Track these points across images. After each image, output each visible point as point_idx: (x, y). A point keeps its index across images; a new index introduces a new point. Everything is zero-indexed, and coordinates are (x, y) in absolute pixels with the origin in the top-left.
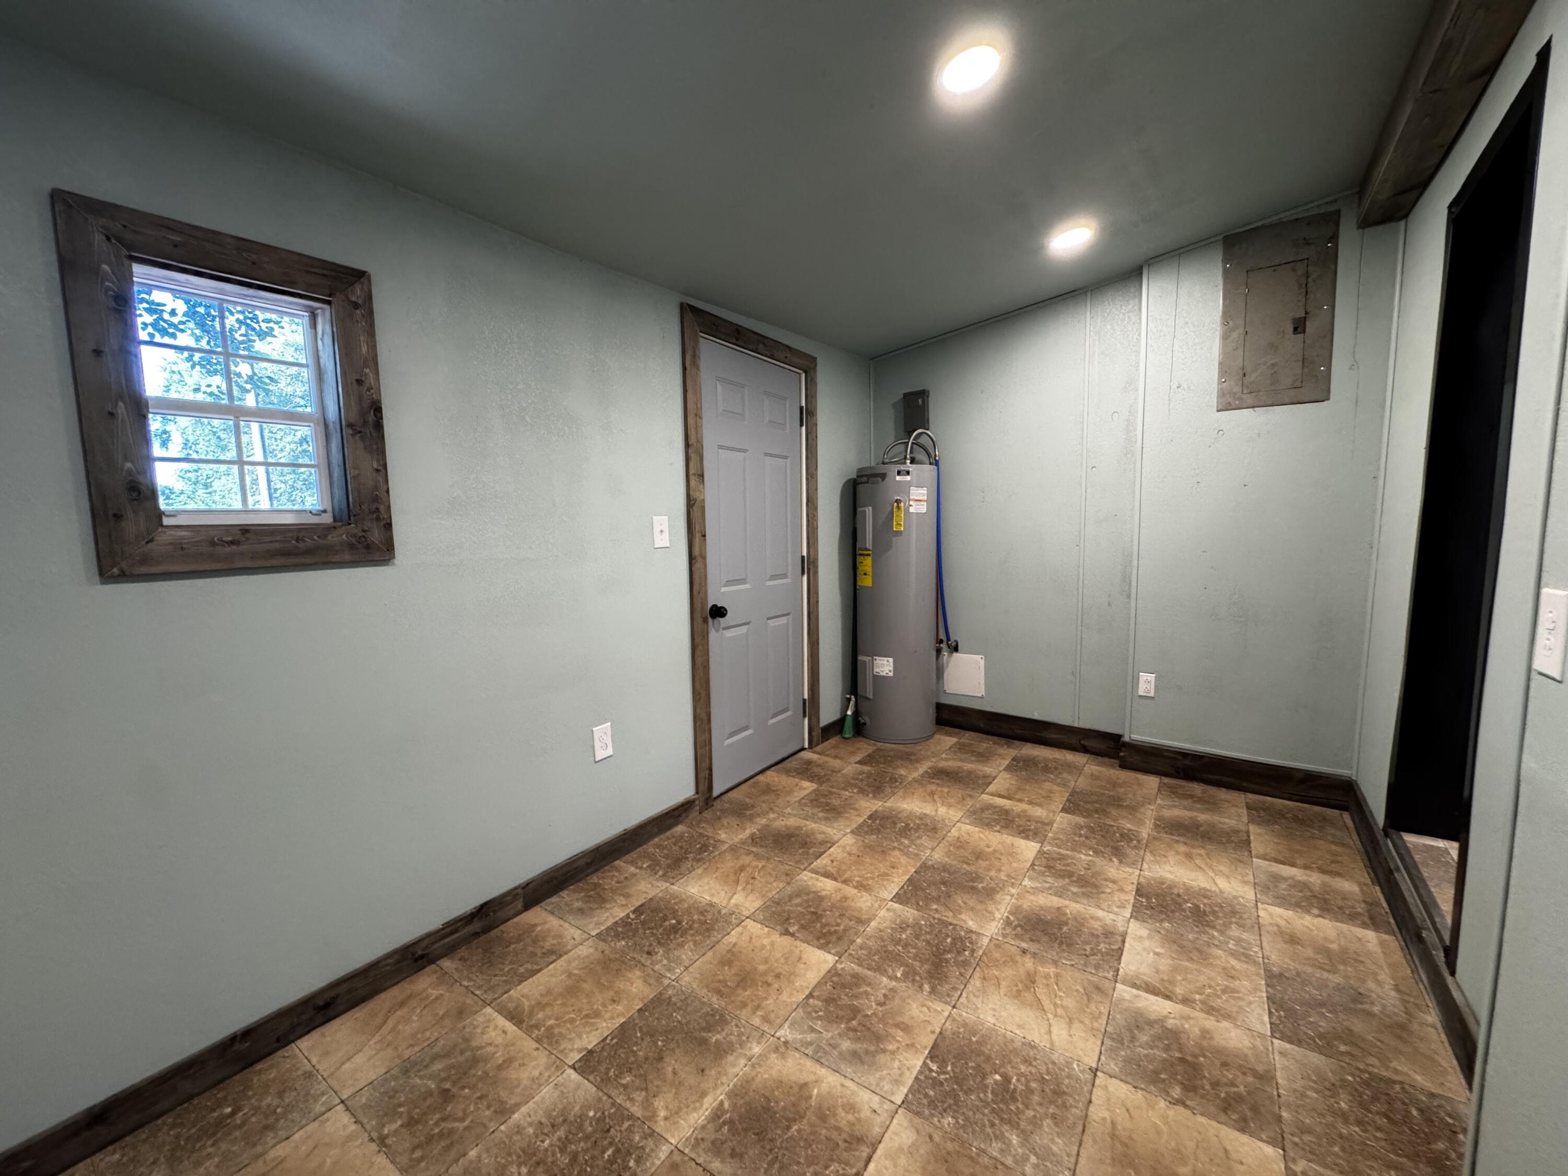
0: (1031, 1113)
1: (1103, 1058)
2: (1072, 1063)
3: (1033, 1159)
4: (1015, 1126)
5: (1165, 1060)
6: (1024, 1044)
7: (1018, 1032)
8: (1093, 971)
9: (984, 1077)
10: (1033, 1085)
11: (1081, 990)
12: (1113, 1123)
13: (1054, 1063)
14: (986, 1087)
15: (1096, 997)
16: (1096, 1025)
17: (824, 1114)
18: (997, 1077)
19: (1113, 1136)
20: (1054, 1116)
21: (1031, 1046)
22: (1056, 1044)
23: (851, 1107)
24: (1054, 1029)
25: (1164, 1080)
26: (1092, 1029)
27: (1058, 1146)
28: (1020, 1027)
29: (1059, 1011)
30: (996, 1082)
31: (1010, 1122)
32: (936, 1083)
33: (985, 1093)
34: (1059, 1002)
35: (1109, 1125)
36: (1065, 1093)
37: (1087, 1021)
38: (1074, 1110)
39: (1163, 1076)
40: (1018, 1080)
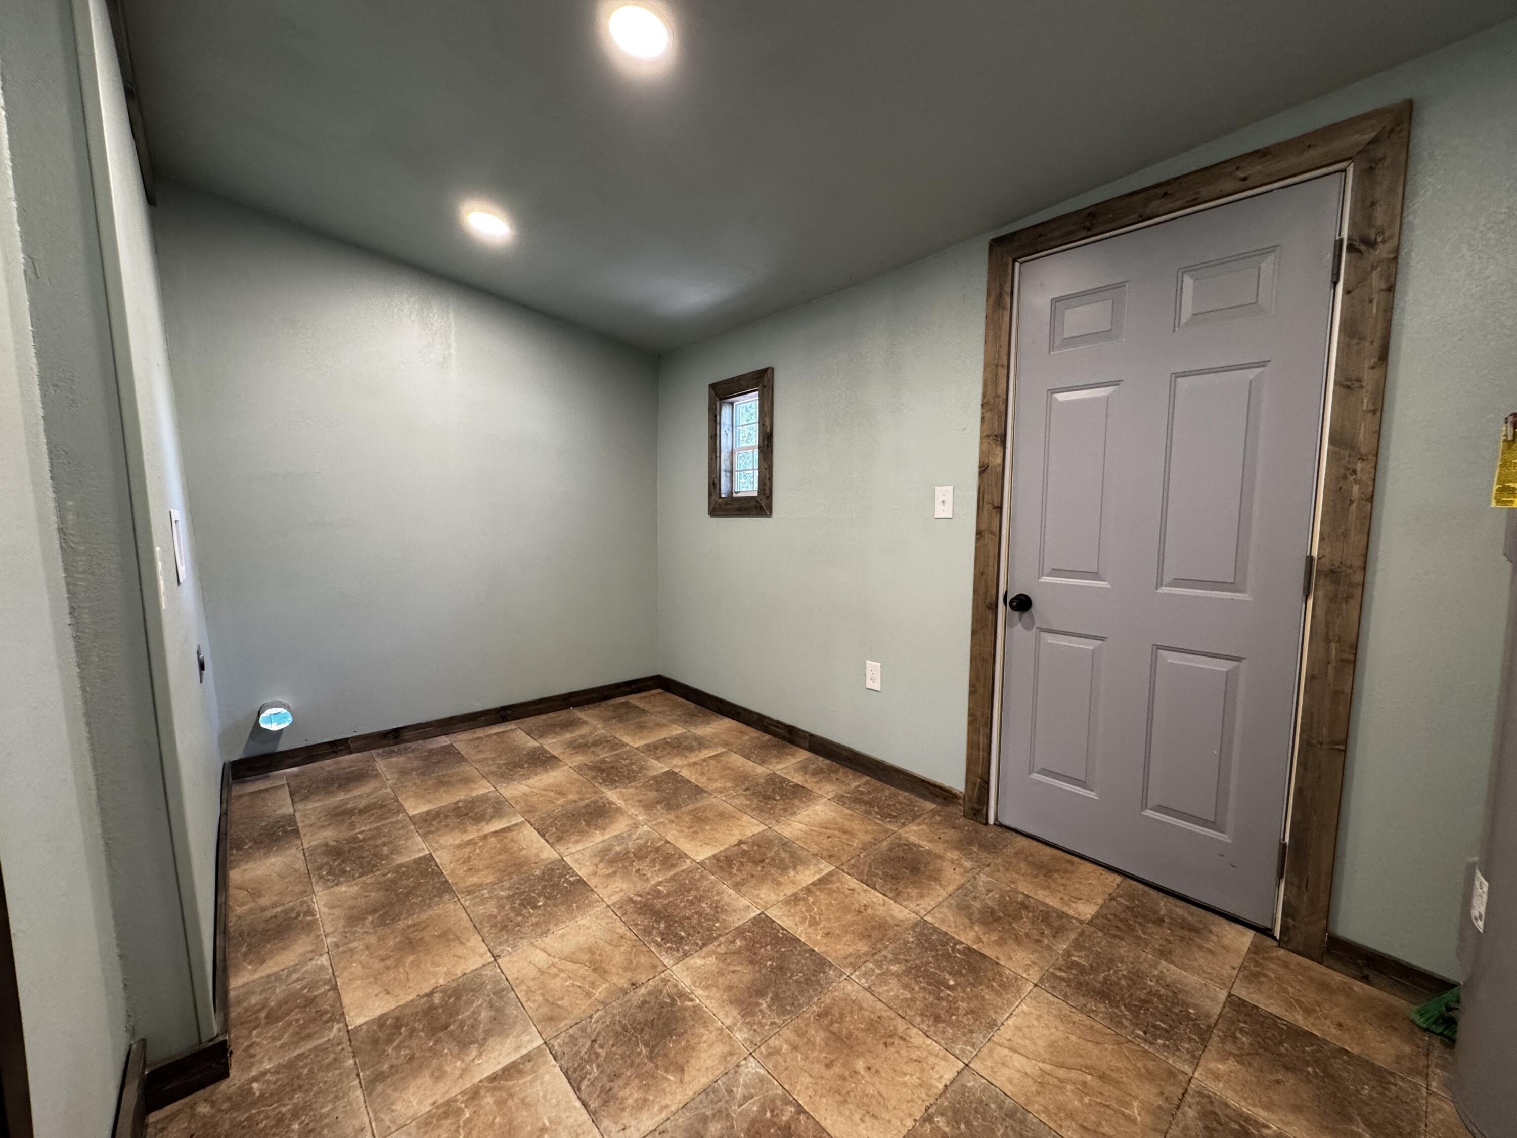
0: (507, 908)
1: (499, 971)
2: (512, 948)
3: (487, 896)
4: (507, 898)
5: (457, 1013)
6: (549, 930)
7: (560, 932)
8: (571, 1031)
9: (546, 897)
10: (520, 919)
11: (560, 1003)
12: (462, 943)
13: (521, 938)
14: (539, 896)
15: (545, 1010)
16: (524, 988)
17: (582, 832)
18: (540, 904)
19: (458, 938)
20: (495, 917)
21: (545, 933)
22: (533, 949)
23: (577, 842)
24: (545, 956)
25: (450, 998)
26: (522, 982)
27: (481, 910)
28: (563, 936)
29: (553, 970)
30: (538, 902)
31: (512, 896)
32: (561, 875)
33: (537, 894)
34: (562, 975)
35: (463, 940)
36: (500, 931)
37: (531, 984)
38: (488, 929)
39: (452, 1000)
40: (529, 912)
